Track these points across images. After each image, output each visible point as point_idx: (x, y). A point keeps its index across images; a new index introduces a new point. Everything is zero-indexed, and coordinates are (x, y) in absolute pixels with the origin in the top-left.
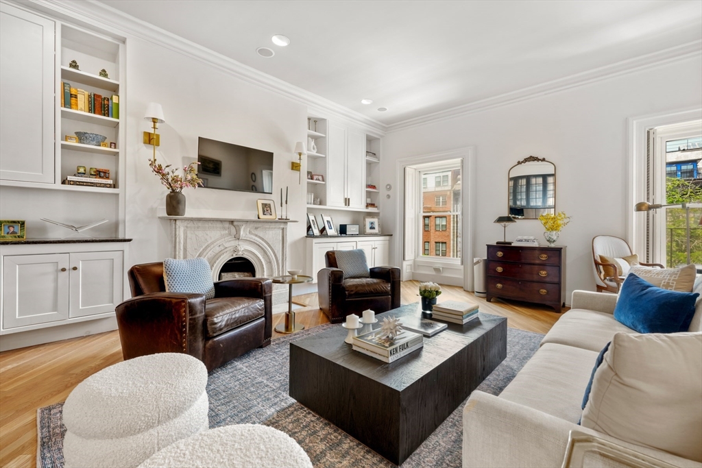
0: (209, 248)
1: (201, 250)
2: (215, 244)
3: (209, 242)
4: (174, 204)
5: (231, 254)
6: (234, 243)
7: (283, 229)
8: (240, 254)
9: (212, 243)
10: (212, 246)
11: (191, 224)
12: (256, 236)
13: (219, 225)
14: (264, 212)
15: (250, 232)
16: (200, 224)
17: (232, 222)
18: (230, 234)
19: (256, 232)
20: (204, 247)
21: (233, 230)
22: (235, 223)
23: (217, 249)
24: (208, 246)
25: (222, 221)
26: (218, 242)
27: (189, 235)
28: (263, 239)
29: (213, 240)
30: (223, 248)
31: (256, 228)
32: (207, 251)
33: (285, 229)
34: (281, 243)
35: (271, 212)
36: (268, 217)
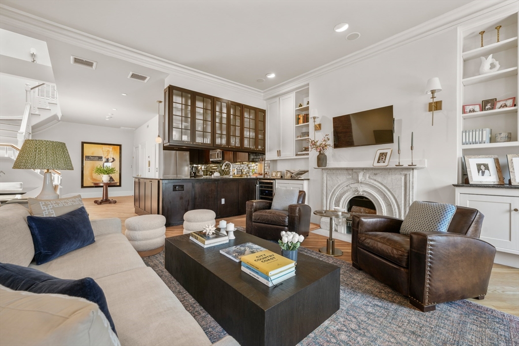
0: (339, 187)
1: (335, 187)
2: (343, 185)
3: (340, 183)
4: (321, 161)
5: (353, 193)
6: (356, 185)
7: (406, 175)
8: (361, 194)
9: (341, 184)
10: (341, 186)
11: (329, 172)
12: (375, 180)
13: (345, 172)
14: (379, 159)
15: (369, 177)
16: (334, 171)
17: (352, 169)
18: (353, 179)
19: (375, 177)
20: (336, 186)
21: (355, 176)
22: (355, 171)
23: (346, 188)
24: (339, 186)
25: (347, 169)
26: (345, 184)
27: (328, 178)
29: (342, 182)
30: (349, 188)
31: (375, 174)
32: (338, 189)
33: (408, 176)
34: (403, 188)
35: (385, 159)
36: (381, 164)
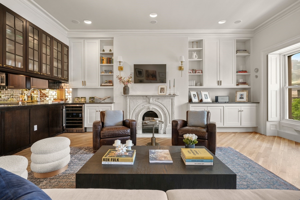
0: (138, 107)
1: (135, 107)
2: (140, 105)
3: (138, 104)
4: (126, 90)
5: (147, 110)
6: (148, 105)
7: (172, 99)
8: (151, 110)
9: (139, 105)
10: (139, 106)
11: (131, 98)
12: (158, 102)
13: (142, 98)
14: (161, 91)
15: (155, 100)
16: (135, 97)
17: (146, 96)
18: (146, 101)
19: (158, 100)
20: (136, 106)
21: (148, 100)
22: (148, 97)
23: (142, 107)
24: (138, 106)
25: (143, 96)
26: (142, 104)
27: (131, 101)
28: (161, 104)
29: (140, 103)
30: (144, 107)
31: (158, 99)
32: (137, 108)
33: (173, 99)
34: (171, 105)
35: (164, 91)
36: (162, 94)
